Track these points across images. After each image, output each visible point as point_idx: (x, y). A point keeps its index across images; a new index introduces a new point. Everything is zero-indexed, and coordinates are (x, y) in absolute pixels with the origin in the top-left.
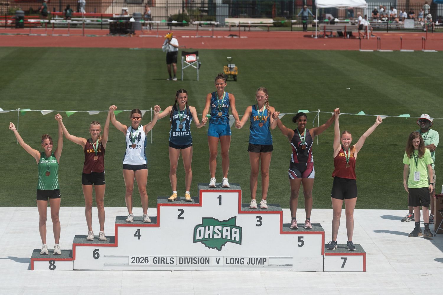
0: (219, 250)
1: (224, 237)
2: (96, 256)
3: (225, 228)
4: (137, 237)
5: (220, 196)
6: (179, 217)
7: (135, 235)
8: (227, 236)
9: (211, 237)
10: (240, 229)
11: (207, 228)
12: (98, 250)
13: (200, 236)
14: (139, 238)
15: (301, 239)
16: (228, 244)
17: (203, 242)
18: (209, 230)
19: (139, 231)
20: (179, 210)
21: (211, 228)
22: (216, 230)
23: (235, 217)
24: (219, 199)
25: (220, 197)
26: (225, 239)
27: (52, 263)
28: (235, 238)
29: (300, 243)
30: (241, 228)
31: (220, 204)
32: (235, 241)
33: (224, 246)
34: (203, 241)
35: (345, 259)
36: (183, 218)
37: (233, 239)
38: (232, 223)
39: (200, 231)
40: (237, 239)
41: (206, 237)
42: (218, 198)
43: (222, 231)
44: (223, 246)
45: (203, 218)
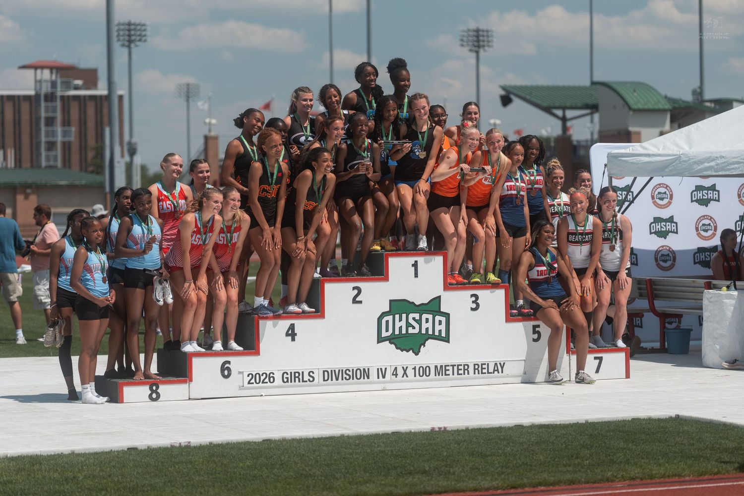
0: (417, 354)
1: (424, 332)
2: (226, 373)
3: (425, 316)
4: (290, 338)
5: (416, 262)
6: (355, 301)
7: (287, 335)
8: (427, 329)
9: (404, 332)
10: (447, 316)
11: (397, 316)
12: (229, 362)
13: (387, 330)
14: (293, 339)
15: (537, 329)
16: (430, 343)
17: (392, 341)
18: (400, 320)
19: (292, 327)
20: (354, 288)
21: (404, 316)
22: (411, 321)
23: (439, 297)
24: (413, 268)
25: (415, 265)
26: (426, 334)
27: (154, 388)
28: (440, 331)
29: (536, 336)
30: (449, 314)
31: (416, 275)
32: (440, 338)
33: (424, 346)
34: (392, 339)
35: (601, 359)
36: (360, 302)
37: (437, 333)
38: (434, 307)
39: (387, 322)
40: (443, 334)
41: (397, 332)
42: (413, 265)
43: (419, 322)
44: (422, 346)
45: (391, 301)
